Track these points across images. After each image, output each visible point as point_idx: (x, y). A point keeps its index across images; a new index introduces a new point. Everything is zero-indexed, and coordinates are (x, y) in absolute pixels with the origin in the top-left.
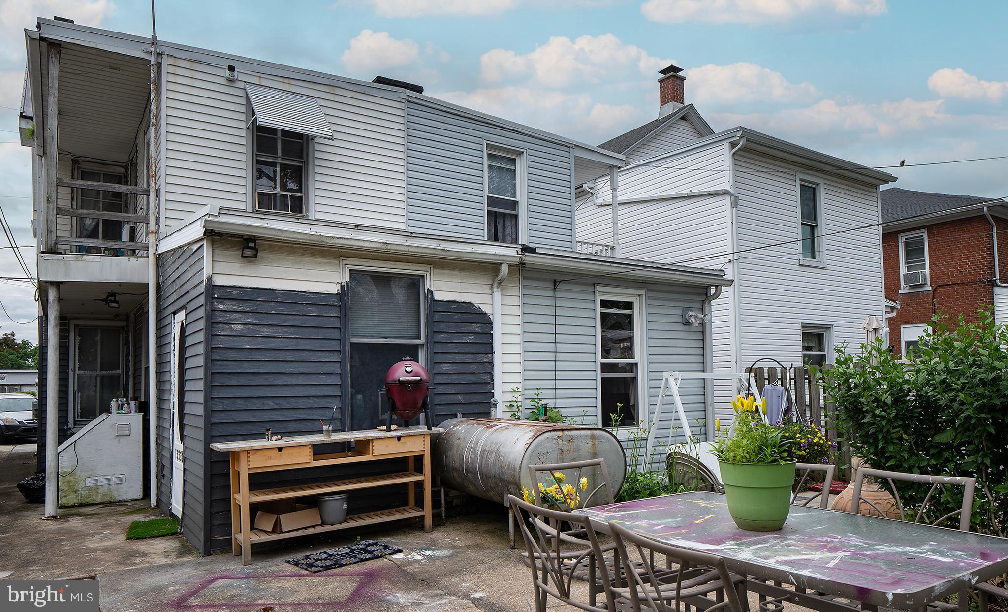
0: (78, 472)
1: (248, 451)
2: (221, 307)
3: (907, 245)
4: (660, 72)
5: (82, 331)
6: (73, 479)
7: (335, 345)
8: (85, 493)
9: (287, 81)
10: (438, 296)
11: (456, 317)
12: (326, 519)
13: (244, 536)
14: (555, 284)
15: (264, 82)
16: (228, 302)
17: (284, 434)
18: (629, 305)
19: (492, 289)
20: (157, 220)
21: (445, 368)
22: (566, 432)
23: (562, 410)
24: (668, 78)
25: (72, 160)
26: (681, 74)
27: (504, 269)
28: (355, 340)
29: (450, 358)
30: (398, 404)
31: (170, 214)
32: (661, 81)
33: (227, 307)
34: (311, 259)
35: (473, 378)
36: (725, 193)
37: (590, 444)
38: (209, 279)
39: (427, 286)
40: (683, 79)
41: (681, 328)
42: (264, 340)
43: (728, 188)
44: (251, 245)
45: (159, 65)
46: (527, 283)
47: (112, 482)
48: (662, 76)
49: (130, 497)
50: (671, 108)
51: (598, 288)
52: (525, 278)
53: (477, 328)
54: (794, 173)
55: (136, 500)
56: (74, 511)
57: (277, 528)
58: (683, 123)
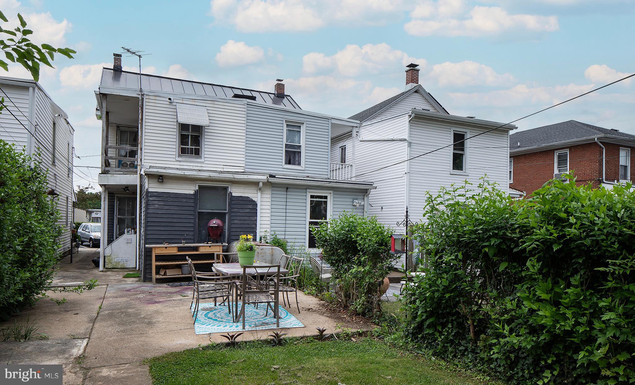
0: (112, 256)
1: (155, 248)
2: (151, 199)
3: (559, 157)
4: (407, 67)
5: (119, 199)
6: (110, 258)
7: (192, 213)
8: (115, 264)
9: (194, 100)
10: (234, 194)
11: (242, 202)
12: (183, 273)
13: (154, 276)
14: (287, 189)
15: (184, 102)
16: (153, 197)
17: (170, 243)
18: (326, 197)
19: (257, 191)
20: (141, 160)
21: (236, 222)
22: (261, 246)
23: (288, 240)
24: (410, 70)
25: (117, 126)
26: (417, 68)
27: (261, 184)
28: (200, 211)
29: (238, 218)
30: (211, 234)
31: (146, 158)
32: (407, 72)
33: (153, 199)
34: (184, 182)
35: (248, 226)
36: (405, 140)
37: (271, 251)
38: (147, 190)
39: (229, 191)
40: (418, 71)
41: (351, 207)
42: (166, 210)
43: (407, 138)
44: (161, 178)
45: (143, 99)
46: (273, 189)
47: (124, 261)
48: (408, 68)
49: (131, 267)
50: (411, 85)
51: (308, 190)
52: (272, 187)
53: (250, 207)
54: (450, 128)
55: (133, 268)
56: (110, 270)
57: (165, 274)
58: (416, 94)
